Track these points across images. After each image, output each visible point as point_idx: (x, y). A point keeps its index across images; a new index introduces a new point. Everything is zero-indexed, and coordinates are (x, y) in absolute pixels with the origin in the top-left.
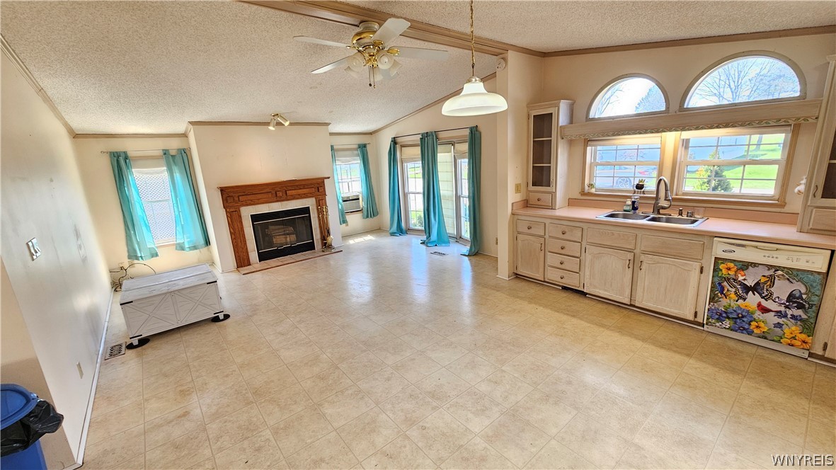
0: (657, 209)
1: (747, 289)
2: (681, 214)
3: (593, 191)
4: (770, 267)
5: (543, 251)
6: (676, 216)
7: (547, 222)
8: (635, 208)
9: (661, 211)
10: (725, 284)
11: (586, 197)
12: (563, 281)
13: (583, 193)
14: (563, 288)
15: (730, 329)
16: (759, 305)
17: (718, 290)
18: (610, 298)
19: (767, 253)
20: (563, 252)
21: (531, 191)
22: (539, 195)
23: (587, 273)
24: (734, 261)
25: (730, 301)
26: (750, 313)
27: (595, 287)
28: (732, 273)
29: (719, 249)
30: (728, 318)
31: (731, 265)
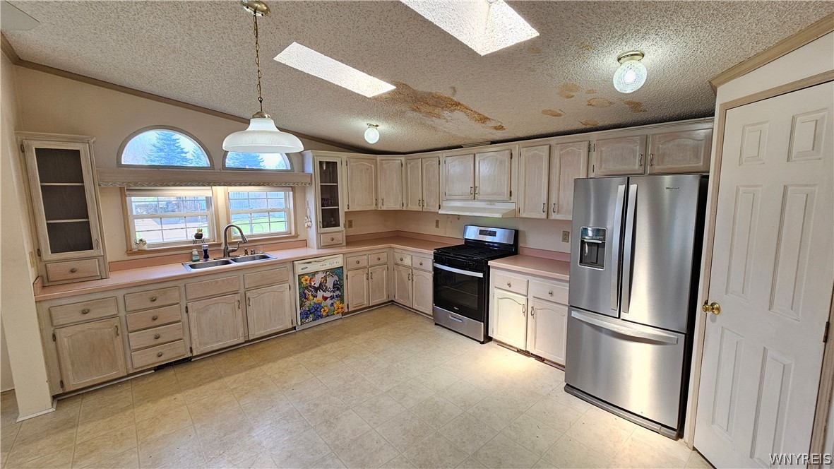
0: (227, 253)
1: (316, 289)
2: (246, 253)
3: (146, 247)
4: (323, 271)
5: (120, 335)
6: (242, 256)
7: (120, 294)
8: (206, 257)
9: (231, 254)
10: (306, 291)
11: (140, 255)
12: (162, 358)
13: (130, 252)
14: (155, 370)
15: (313, 320)
16: (323, 297)
17: (303, 296)
18: (226, 346)
19: (321, 263)
20: (156, 323)
21: (50, 262)
22: (73, 265)
23: (194, 333)
24: (307, 274)
25: (310, 302)
26: (320, 304)
27: (206, 344)
28: (308, 282)
29: (300, 269)
30: (311, 313)
31: (307, 277)
